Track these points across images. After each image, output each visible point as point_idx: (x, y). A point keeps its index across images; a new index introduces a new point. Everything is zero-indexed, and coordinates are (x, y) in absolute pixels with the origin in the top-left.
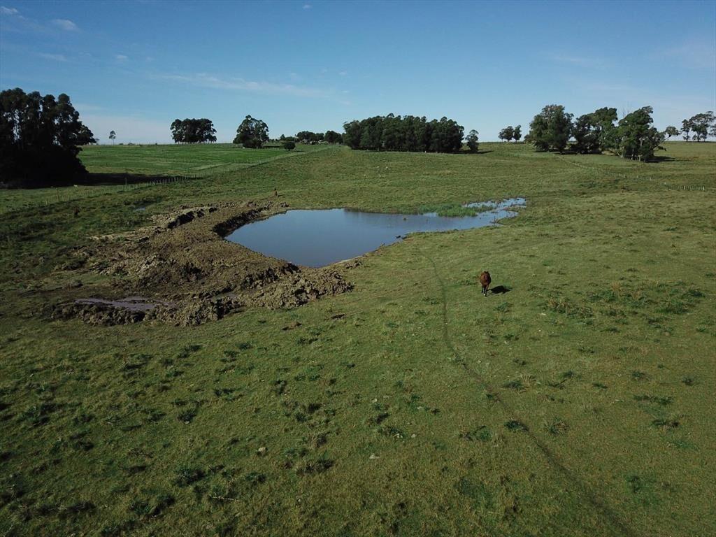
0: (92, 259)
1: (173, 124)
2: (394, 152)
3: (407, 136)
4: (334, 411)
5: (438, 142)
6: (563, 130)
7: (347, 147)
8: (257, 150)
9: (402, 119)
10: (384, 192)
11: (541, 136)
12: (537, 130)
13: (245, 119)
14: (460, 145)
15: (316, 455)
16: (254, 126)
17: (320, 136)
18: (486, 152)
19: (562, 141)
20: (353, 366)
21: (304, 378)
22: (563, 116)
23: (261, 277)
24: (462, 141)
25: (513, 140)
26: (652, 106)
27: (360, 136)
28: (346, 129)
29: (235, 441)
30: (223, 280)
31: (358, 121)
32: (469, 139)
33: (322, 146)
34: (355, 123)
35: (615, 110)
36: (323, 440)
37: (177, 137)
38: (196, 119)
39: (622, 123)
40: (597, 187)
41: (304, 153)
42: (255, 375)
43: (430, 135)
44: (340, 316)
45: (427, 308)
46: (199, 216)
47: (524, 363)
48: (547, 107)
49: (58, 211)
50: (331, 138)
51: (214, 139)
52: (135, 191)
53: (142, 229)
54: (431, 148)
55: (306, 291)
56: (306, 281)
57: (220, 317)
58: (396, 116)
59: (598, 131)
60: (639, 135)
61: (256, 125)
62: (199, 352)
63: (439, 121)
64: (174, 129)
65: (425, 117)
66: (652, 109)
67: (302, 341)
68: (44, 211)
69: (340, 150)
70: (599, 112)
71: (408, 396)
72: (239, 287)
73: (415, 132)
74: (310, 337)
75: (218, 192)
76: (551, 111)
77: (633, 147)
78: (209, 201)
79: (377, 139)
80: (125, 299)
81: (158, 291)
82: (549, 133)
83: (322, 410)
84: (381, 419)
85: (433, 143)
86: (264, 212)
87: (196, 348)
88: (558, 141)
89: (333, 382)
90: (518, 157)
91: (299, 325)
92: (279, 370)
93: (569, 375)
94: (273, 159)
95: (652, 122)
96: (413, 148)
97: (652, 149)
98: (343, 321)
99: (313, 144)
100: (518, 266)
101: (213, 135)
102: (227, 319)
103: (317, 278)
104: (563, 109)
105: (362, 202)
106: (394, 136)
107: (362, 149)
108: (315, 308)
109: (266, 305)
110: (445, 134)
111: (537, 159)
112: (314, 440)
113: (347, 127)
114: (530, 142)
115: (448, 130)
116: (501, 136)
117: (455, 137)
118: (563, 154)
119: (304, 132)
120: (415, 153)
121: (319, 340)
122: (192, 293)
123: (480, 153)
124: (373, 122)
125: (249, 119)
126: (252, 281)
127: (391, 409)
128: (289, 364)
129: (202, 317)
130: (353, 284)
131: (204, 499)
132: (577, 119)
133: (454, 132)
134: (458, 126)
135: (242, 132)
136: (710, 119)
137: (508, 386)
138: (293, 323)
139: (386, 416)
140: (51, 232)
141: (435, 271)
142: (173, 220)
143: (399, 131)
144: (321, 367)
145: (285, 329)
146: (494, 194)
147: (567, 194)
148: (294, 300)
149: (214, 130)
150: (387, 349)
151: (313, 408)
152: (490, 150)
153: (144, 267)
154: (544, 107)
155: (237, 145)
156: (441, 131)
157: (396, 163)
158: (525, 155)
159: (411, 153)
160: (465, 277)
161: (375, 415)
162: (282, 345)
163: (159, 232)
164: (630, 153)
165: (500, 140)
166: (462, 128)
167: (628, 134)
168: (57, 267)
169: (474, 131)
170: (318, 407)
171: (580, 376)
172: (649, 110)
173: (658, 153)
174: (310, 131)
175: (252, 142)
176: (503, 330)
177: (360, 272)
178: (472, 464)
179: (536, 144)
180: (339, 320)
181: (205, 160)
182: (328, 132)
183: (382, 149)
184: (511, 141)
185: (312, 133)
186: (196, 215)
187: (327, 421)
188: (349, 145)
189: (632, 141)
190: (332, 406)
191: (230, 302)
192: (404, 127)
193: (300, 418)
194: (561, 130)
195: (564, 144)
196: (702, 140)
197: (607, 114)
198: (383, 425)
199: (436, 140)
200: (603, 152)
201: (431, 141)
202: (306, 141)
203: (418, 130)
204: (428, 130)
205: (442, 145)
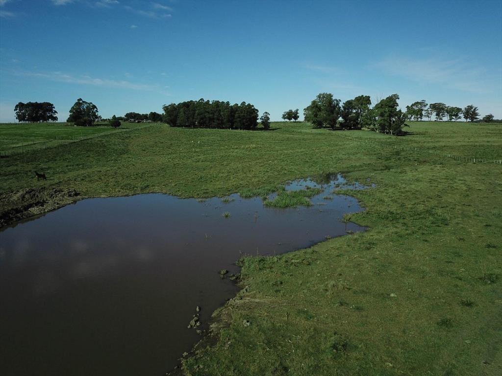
1: (17, 106)
2: (205, 129)
3: (216, 117)
5: (240, 121)
6: (334, 112)
7: (167, 125)
8: (88, 127)
9: (211, 103)
11: (316, 117)
12: (314, 112)
13: (77, 101)
14: (257, 124)
16: (85, 107)
17: (145, 117)
18: (276, 129)
19: (334, 120)
22: (332, 102)
24: (258, 121)
25: (293, 120)
27: (176, 116)
28: (165, 110)
31: (175, 104)
32: (262, 119)
33: (146, 124)
34: (173, 106)
35: (369, 97)
37: (21, 117)
38: (39, 102)
39: (377, 107)
41: (128, 130)
43: (234, 116)
48: (320, 95)
50: (154, 118)
51: (56, 118)
54: (235, 125)
58: (206, 100)
59: (358, 113)
60: (390, 116)
61: (87, 107)
63: (239, 105)
64: (18, 111)
65: (228, 102)
66: (398, 96)
69: (160, 127)
70: (358, 99)
73: (222, 113)
76: (324, 97)
77: (386, 124)
79: (191, 119)
82: (323, 114)
85: (236, 122)
88: (330, 120)
90: (301, 132)
94: (97, 135)
95: (398, 106)
96: (220, 126)
97: (400, 126)
99: (138, 122)
101: (55, 116)
104: (332, 96)
106: (205, 117)
107: (179, 126)
110: (245, 115)
113: (166, 108)
114: (308, 121)
115: (247, 112)
116: (284, 117)
117: (253, 117)
118: (334, 130)
119: (131, 113)
120: (223, 130)
123: (271, 130)
124: (187, 105)
125: (81, 102)
132: (344, 103)
133: (252, 113)
134: (254, 108)
135: (74, 113)
136: (424, 105)
143: (208, 112)
149: (56, 112)
152: (278, 127)
154: (318, 95)
155: (69, 124)
156: (242, 113)
157: (208, 138)
158: (305, 131)
159: (220, 130)
164: (383, 129)
165: (283, 120)
166: (257, 110)
167: (382, 115)
169: (266, 113)
172: (396, 97)
173: (404, 129)
174: (136, 112)
175: (83, 121)
179: (314, 122)
182: (151, 113)
183: (195, 127)
184: (291, 121)
185: (138, 114)
188: (168, 123)
189: (386, 120)
192: (213, 109)
194: (332, 112)
195: (335, 123)
196: (419, 120)
197: (364, 101)
199: (238, 119)
200: (362, 129)
201: (235, 120)
202: (132, 120)
203: (223, 111)
204: (231, 112)
205: (244, 124)
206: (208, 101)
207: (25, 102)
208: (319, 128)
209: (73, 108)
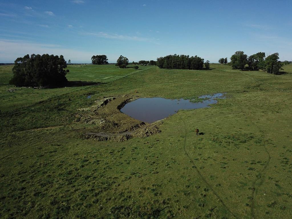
0: (82, 118)
1: (92, 57)
2: (176, 69)
3: (181, 64)
4: (158, 163)
5: (193, 66)
6: (243, 61)
7: (158, 67)
8: (125, 69)
9: (180, 56)
10: (172, 90)
11: (234, 63)
12: (233, 61)
15: (155, 171)
16: (123, 59)
17: (148, 62)
18: (213, 69)
19: (243, 65)
20: (162, 154)
21: (151, 156)
22: (243, 56)
23: (135, 127)
24: (203, 65)
25: (224, 63)
26: (278, 53)
27: (163, 63)
29: (139, 168)
30: (125, 127)
32: (206, 64)
33: (149, 67)
34: (161, 58)
35: (264, 53)
36: (156, 169)
37: (94, 62)
39: (267, 59)
40: (250, 89)
41: (142, 70)
42: (140, 155)
43: (191, 63)
44: (158, 141)
45: (181, 139)
46: (110, 101)
47: (201, 154)
48: (237, 52)
49: (63, 98)
50: (152, 63)
51: (107, 63)
52: (86, 89)
53: (93, 106)
54: (191, 67)
55: (148, 133)
56: (148, 129)
57: (127, 140)
58: (177, 55)
59: (257, 61)
60: (273, 64)
61: (124, 59)
62: (125, 149)
63: (194, 57)
64: (93, 59)
65: (188, 56)
66: (278, 54)
67: (149, 147)
68: (59, 98)
69: (155, 69)
70: (258, 54)
71: (174, 161)
72: (129, 130)
73: (185, 62)
74: (151, 146)
75: (113, 90)
76: (239, 53)
77: (271, 69)
78: (112, 94)
79: (170, 64)
80: (100, 133)
81: (108, 131)
82: (237, 62)
83: (156, 163)
84: (168, 165)
86: (131, 100)
87: (124, 148)
88: (241, 66)
89: (157, 157)
90: (225, 71)
91: (148, 143)
92: (145, 154)
93: (209, 157)
94: (131, 74)
95: (279, 58)
96: (184, 68)
97: (278, 70)
98: (159, 142)
99: (145, 65)
100: (209, 125)
101: (107, 61)
102: (129, 140)
103: (151, 128)
104: (243, 53)
105: (164, 95)
106: (176, 64)
107: (164, 68)
108: (151, 137)
109: (139, 136)
110: (196, 63)
111: (232, 73)
112: (155, 169)
113: (158, 59)
114: (230, 65)
115: (197, 61)
117: (200, 63)
118: (243, 70)
119: (142, 61)
120: (185, 70)
121: (153, 147)
122: (118, 132)
123: (210, 69)
124: (169, 58)
125: (121, 57)
126: (133, 128)
127: (170, 163)
128: (147, 153)
129: (123, 140)
130: (161, 130)
131: (137, 177)
132: (249, 57)
133: (200, 61)
135: (119, 62)
137: (195, 160)
138: (146, 142)
139: (169, 165)
140: (65, 107)
141: (185, 126)
142: (102, 103)
143: (178, 62)
144: (154, 154)
145: (144, 144)
146: (212, 91)
147: (238, 92)
148: (146, 135)
149: (107, 59)
150: (170, 150)
151: (154, 163)
153: (101, 122)
154: (236, 52)
155: (117, 67)
157: (177, 75)
158: (228, 70)
159: (183, 70)
160: (193, 129)
161: (167, 164)
162: (145, 148)
163: (99, 107)
164: (270, 71)
166: (203, 59)
167: (269, 64)
168: (73, 121)
169: (208, 61)
170: (155, 162)
171: (211, 158)
172: (277, 54)
173: (280, 70)
175: (123, 66)
176: (199, 146)
177: (163, 126)
178: (184, 173)
179: (233, 66)
180: (158, 142)
181: (107, 74)
182: (151, 60)
183: (171, 68)
185: (145, 61)
186: (109, 101)
187: (157, 165)
188: (159, 67)
189: (270, 67)
190: (158, 162)
191: (129, 135)
192: (180, 60)
193: (152, 164)
195: (244, 67)
197: (261, 55)
198: (168, 166)
199: (193, 65)
200: (259, 70)
201: (191, 65)
202: (142, 64)
203: (186, 61)
204: (190, 61)
205: (195, 67)
206: (179, 55)
207: (95, 56)
208: (235, 69)
209: (118, 60)
